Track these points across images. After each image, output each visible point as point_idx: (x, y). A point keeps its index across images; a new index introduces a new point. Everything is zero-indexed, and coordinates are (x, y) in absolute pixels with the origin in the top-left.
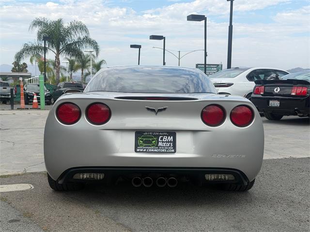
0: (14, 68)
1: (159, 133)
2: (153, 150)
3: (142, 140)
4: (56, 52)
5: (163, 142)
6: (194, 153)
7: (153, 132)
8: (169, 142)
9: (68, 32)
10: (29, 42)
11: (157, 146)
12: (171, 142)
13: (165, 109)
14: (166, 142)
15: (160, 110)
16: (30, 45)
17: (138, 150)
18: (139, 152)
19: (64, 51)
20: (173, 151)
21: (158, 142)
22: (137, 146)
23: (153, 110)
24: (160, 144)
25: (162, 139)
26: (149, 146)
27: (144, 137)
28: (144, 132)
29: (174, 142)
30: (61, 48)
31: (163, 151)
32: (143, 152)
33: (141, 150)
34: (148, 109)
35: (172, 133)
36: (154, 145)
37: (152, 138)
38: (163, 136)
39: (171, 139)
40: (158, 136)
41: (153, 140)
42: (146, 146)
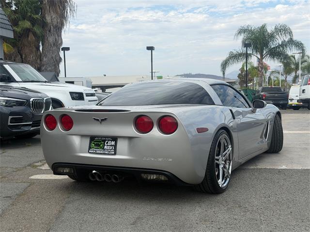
0: (240, 74)
1: (106, 138)
2: (99, 152)
3: (94, 143)
4: (259, 57)
5: (107, 145)
6: (128, 156)
7: (101, 138)
8: (112, 146)
9: (272, 36)
10: (234, 50)
12: (113, 146)
13: (105, 119)
14: (110, 146)
15: (102, 120)
16: (235, 52)
17: (90, 151)
19: (268, 56)
20: (114, 153)
21: (104, 145)
22: (90, 148)
23: (98, 120)
24: (105, 147)
25: (107, 143)
26: (98, 149)
27: (97, 142)
28: (96, 137)
29: (115, 146)
30: (265, 52)
31: (106, 152)
32: (93, 153)
33: (92, 152)
34: (95, 119)
35: (115, 139)
36: (101, 148)
37: (101, 142)
38: (108, 140)
39: (113, 143)
40: (104, 141)
41: (101, 144)
42: (96, 148)
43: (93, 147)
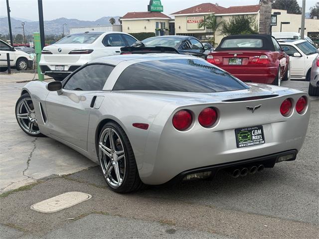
1: (252, 127)
2: (250, 144)
3: (240, 136)
5: (255, 135)
7: (247, 128)
11: (252, 140)
12: (260, 134)
13: (259, 107)
14: (257, 135)
15: (256, 108)
18: (241, 147)
20: (263, 142)
21: (252, 136)
22: (238, 142)
23: (251, 109)
24: (254, 137)
25: (254, 133)
26: (246, 141)
28: (241, 129)
29: (262, 134)
31: (257, 143)
32: (244, 147)
33: (242, 145)
34: (248, 108)
35: (260, 127)
36: (249, 140)
38: (255, 130)
39: (260, 132)
40: (250, 131)
41: (248, 135)
42: (245, 141)
43: (241, 141)
